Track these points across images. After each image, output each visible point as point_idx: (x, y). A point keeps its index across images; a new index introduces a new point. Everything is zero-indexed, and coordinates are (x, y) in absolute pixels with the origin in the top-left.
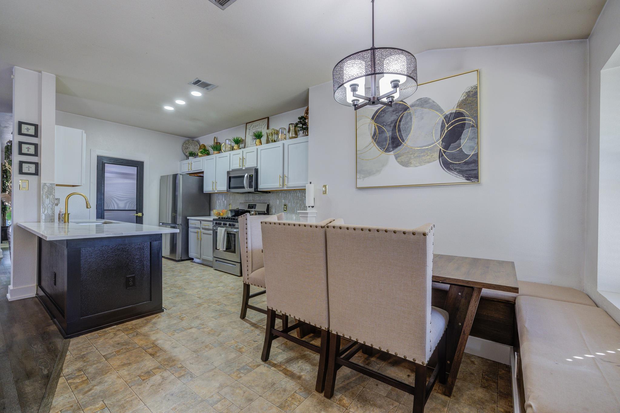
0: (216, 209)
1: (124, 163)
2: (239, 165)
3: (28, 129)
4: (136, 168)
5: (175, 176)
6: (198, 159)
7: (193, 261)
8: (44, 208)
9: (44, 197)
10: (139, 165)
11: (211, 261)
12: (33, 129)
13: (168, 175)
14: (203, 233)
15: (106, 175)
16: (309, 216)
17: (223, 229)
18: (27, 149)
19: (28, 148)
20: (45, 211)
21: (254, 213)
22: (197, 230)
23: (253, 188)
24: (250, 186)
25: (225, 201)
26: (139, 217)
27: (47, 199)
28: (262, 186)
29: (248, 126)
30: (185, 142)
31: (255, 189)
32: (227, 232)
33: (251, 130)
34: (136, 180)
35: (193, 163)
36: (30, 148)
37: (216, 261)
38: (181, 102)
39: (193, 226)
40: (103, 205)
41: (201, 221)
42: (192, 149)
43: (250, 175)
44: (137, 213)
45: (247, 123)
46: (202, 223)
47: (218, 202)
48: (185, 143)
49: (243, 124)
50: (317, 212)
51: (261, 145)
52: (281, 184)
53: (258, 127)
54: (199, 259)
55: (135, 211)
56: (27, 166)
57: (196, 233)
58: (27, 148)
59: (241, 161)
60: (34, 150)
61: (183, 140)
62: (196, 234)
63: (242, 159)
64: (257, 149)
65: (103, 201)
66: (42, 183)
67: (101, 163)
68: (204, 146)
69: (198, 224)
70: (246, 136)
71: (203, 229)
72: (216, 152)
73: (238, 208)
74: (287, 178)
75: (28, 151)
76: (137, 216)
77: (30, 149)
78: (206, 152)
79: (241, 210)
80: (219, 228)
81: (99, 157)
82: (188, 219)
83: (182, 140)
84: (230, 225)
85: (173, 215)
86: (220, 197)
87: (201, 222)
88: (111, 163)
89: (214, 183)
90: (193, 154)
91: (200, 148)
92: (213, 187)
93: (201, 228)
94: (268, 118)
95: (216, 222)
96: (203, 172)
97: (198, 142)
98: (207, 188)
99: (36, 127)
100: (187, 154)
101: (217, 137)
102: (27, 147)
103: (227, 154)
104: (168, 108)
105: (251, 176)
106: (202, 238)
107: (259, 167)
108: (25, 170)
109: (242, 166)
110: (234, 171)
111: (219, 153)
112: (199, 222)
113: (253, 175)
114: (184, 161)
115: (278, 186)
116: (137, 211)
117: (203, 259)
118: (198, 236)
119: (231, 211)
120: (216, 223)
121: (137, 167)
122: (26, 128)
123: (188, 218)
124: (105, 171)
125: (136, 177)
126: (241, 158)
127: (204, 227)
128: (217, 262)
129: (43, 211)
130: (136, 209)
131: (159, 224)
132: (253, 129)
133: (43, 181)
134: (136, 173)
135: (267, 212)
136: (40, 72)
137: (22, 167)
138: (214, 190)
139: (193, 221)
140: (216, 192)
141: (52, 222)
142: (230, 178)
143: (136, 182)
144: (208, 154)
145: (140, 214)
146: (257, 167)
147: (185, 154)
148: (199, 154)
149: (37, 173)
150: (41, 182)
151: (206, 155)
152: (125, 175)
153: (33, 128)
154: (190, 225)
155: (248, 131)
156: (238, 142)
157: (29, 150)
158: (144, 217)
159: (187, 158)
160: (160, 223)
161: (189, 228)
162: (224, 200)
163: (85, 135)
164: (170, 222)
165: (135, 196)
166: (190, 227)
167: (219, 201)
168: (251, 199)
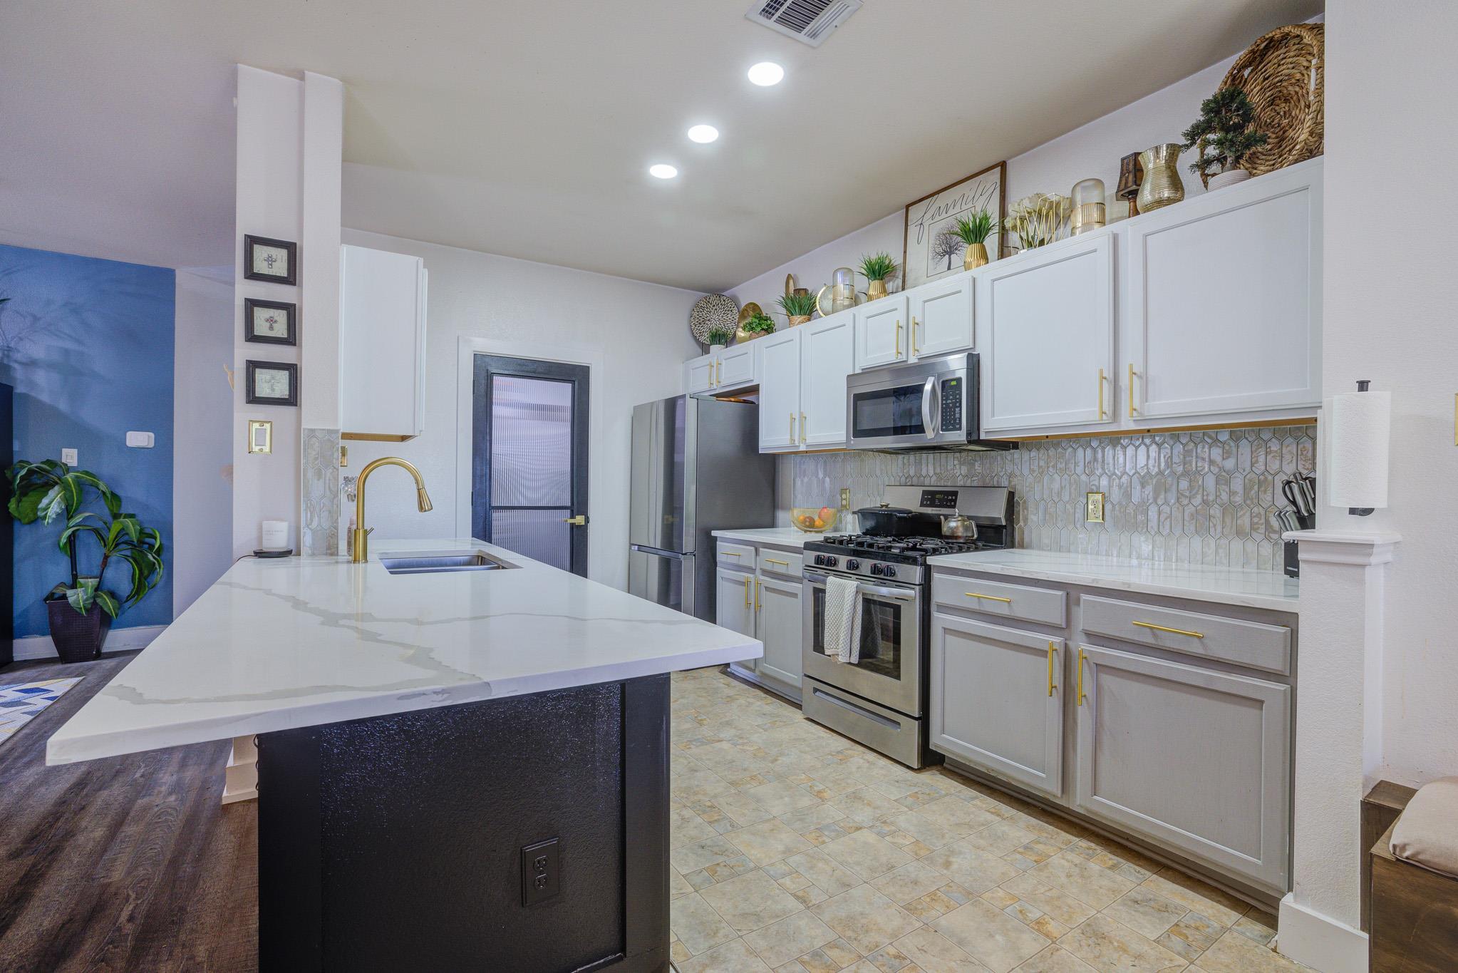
0: (800, 508)
1: (539, 373)
2: (895, 351)
3: (270, 261)
4: (570, 385)
5: (672, 406)
6: (735, 349)
7: (729, 670)
8: (310, 511)
9: (310, 474)
10: (576, 377)
11: (796, 687)
12: (284, 261)
13: (652, 403)
14: (766, 588)
15: (497, 410)
16: (1373, 560)
17: (851, 585)
18: (268, 324)
19: (271, 321)
20: (312, 520)
21: (959, 523)
22: (743, 576)
23: (960, 429)
24: (949, 422)
25: (827, 479)
26: (577, 526)
27: (319, 480)
28: (995, 422)
29: (915, 213)
30: (697, 305)
31: (969, 434)
32: (863, 594)
33: (926, 225)
34: (569, 424)
35: (724, 363)
36: (275, 318)
37: (816, 690)
38: (703, 134)
39: (734, 560)
40: (488, 491)
41: (757, 546)
42: (717, 321)
43: (944, 383)
44: (572, 517)
45: (908, 207)
46: (761, 554)
47: (802, 481)
48: (697, 307)
49: (890, 214)
50: (1398, 537)
51: (987, 263)
52: (1107, 407)
53: (958, 206)
54: (753, 671)
55: (569, 511)
56: (268, 377)
57: (742, 584)
58: (267, 320)
59: (903, 333)
60: (286, 327)
61: (692, 297)
62: (742, 589)
63: (905, 328)
64: (974, 280)
65: (488, 483)
66: (304, 429)
67: (484, 374)
68: (754, 307)
69: (747, 554)
70: (905, 252)
71: (765, 572)
72: (797, 318)
73: (887, 506)
74: (1140, 377)
75: (271, 328)
76: (572, 525)
77: (276, 322)
78: (762, 325)
79: (901, 511)
80: (831, 579)
81: (478, 357)
82: (715, 539)
83: (688, 300)
84: (876, 570)
85: (667, 520)
86: (810, 465)
87: (756, 550)
88: (506, 372)
89: (797, 421)
90: (722, 338)
91: (743, 315)
92: (791, 436)
93: (758, 571)
94: (1003, 165)
95: (818, 556)
96: (754, 390)
97: (734, 300)
98: (771, 439)
99: (291, 249)
100: (705, 338)
101: (795, 275)
102: (267, 316)
103: (845, 316)
104: (663, 172)
105: (954, 383)
106: (764, 605)
107: (983, 350)
108: (262, 390)
109: (904, 353)
110: (868, 372)
111: (809, 320)
112: (753, 548)
113: (959, 380)
114: (695, 359)
115: (1095, 417)
116: (572, 511)
117: (762, 673)
118: (747, 598)
119: (864, 514)
120: (819, 560)
121: (573, 382)
122: (266, 256)
123: (714, 533)
124: (494, 401)
125: (568, 415)
126: (903, 323)
127: (768, 567)
128: (818, 693)
129: (306, 520)
130: (569, 504)
131: (630, 548)
132: (938, 218)
133: (306, 425)
134: (569, 404)
135: (1006, 521)
136: (301, 76)
137: (254, 381)
138: (797, 444)
139: (731, 545)
140: (803, 448)
141: (332, 554)
142: (859, 398)
143: (569, 430)
144: (769, 330)
145: (579, 520)
146: (973, 348)
147: (697, 341)
148: (741, 334)
149: (292, 399)
150: (303, 427)
151: (763, 332)
152: (544, 412)
153: (282, 254)
154: (720, 557)
155: (913, 230)
156: (880, 271)
157: (274, 325)
158: (591, 526)
159: (705, 349)
160: (631, 545)
161: (716, 566)
162: (821, 475)
163: (424, 273)
164: (658, 546)
165: (567, 467)
166: (722, 562)
167: (806, 480)
168: (931, 473)
